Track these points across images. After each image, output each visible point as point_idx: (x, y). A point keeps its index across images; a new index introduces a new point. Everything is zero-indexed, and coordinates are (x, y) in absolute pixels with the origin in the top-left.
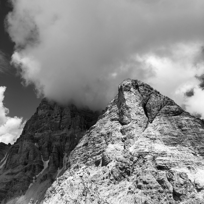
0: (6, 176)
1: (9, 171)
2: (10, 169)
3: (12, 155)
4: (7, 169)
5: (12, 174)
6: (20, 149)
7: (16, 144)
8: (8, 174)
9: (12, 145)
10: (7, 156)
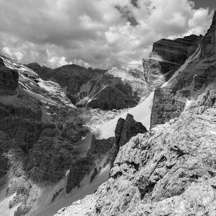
0: (203, 64)
1: (205, 60)
2: (206, 58)
3: (205, 45)
4: (203, 58)
5: (209, 62)
6: (212, 39)
7: (207, 35)
8: (205, 62)
9: (203, 36)
10: (200, 46)
